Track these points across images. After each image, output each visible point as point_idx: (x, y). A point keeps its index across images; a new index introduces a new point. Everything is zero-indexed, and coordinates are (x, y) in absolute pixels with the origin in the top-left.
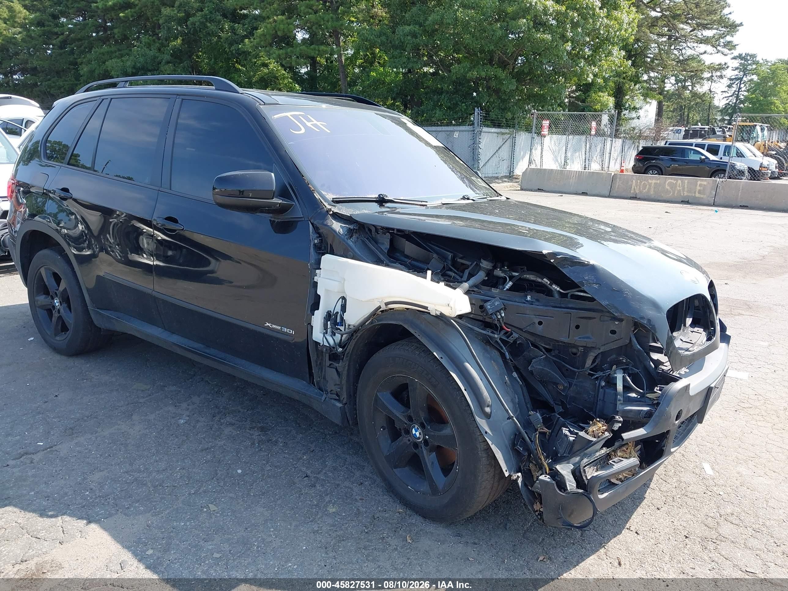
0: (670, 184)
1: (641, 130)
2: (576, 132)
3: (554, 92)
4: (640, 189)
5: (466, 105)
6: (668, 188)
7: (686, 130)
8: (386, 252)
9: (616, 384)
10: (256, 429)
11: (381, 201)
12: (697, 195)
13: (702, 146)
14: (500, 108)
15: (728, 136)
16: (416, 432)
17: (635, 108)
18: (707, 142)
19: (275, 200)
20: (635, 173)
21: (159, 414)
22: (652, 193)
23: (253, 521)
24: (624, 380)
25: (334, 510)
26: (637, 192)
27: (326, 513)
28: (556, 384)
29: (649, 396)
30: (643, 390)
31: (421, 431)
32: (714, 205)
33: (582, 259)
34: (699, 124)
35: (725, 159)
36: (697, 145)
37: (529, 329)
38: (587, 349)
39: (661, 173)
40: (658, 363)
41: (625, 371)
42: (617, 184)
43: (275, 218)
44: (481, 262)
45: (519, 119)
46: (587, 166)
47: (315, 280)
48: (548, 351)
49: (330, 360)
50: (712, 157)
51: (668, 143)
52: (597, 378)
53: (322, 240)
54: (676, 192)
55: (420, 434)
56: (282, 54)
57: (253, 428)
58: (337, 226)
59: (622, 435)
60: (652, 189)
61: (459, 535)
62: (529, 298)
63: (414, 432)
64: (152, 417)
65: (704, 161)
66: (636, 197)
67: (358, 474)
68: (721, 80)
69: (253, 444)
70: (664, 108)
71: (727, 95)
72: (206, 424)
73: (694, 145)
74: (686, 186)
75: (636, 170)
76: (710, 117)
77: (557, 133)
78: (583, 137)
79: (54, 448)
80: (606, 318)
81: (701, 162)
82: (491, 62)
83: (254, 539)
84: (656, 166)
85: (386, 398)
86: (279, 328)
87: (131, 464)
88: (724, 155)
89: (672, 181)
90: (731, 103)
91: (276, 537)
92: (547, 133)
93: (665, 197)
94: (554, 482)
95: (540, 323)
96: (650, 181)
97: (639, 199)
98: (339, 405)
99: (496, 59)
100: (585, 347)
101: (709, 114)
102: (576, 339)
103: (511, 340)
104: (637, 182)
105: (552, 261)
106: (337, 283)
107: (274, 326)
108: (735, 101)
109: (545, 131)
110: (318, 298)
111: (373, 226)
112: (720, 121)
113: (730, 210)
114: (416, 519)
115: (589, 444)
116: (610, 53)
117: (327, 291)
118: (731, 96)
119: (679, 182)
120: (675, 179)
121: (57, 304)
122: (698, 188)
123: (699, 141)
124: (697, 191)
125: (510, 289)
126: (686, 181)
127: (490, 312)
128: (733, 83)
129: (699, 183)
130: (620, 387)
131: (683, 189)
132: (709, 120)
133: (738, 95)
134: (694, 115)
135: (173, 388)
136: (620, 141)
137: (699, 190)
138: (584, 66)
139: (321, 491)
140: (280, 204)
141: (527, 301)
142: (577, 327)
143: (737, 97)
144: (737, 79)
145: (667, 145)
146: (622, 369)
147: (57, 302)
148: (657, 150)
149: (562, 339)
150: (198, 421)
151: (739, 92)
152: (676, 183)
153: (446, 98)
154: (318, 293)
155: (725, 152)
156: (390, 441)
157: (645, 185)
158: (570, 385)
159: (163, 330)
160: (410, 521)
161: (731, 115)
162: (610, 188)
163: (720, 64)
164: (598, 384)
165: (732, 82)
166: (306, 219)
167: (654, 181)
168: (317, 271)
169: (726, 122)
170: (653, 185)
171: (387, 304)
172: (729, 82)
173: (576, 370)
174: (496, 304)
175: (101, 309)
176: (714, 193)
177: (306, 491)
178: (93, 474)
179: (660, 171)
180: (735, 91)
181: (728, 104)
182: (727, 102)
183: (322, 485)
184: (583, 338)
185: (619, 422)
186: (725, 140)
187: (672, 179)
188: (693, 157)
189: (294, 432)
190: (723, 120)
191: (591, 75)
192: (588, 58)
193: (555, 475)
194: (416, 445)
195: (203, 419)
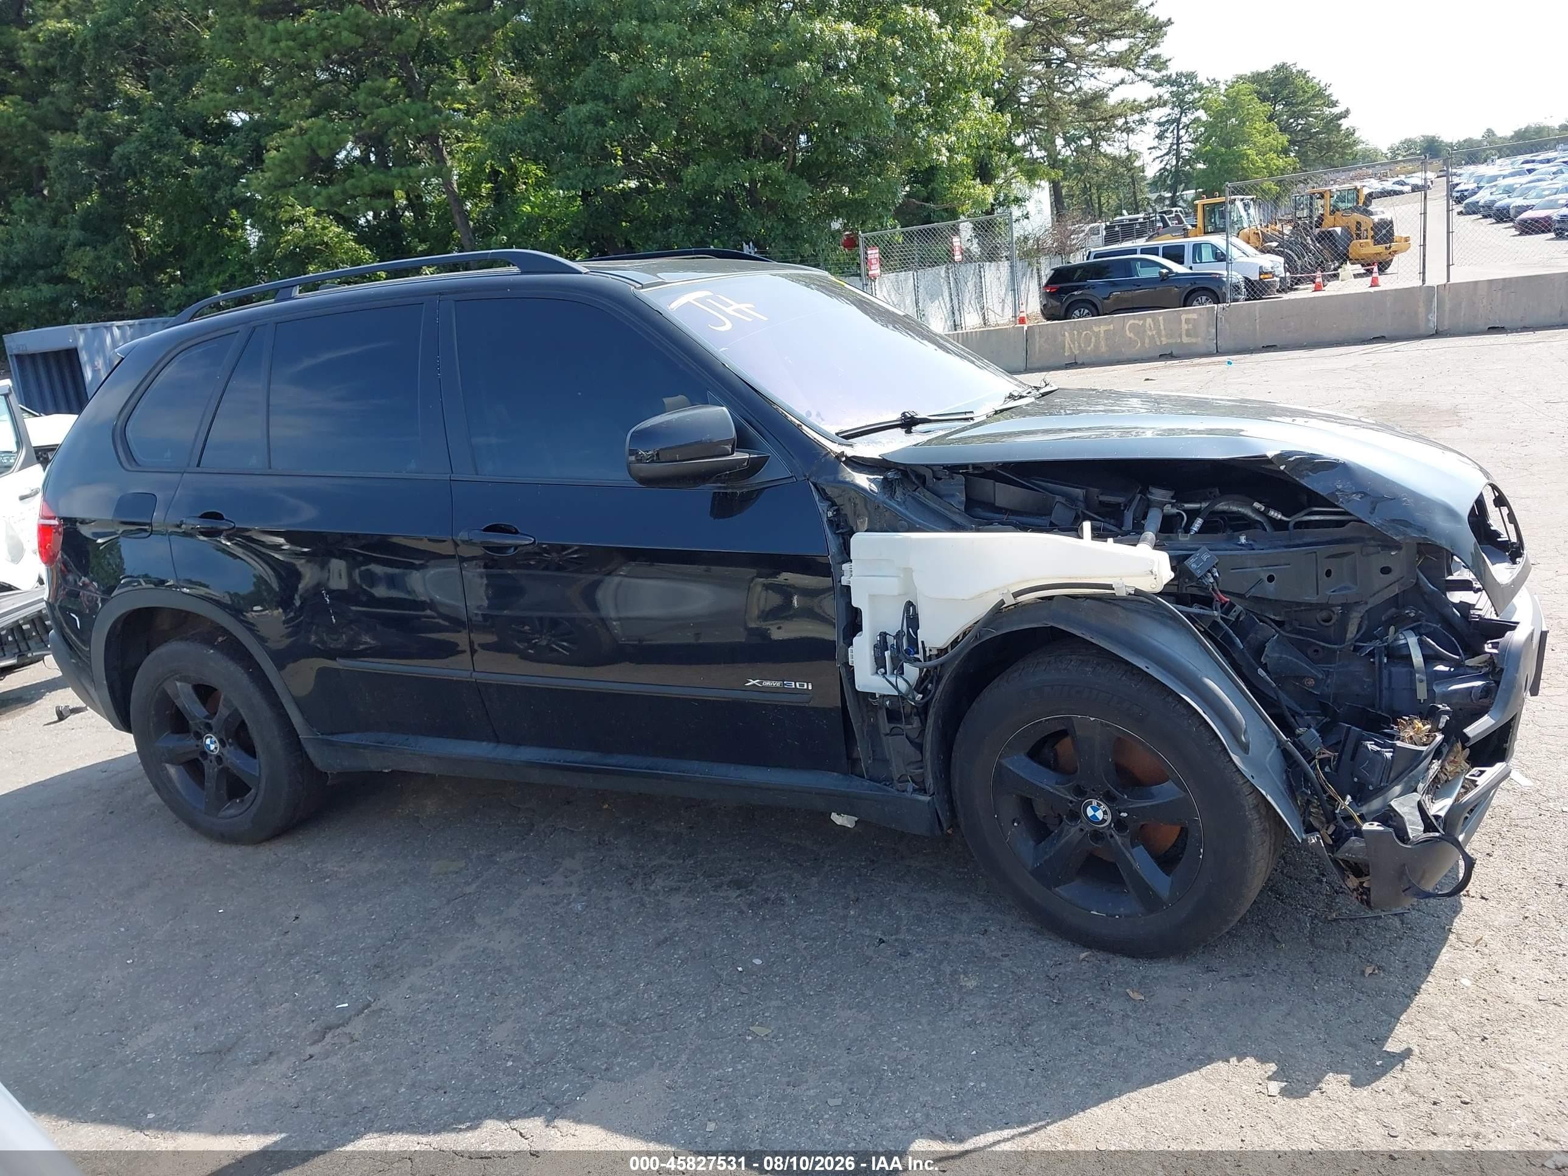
0: (1133, 328)
1: (1038, 239)
2: (929, 261)
3: (881, 192)
4: (1080, 346)
5: (721, 242)
6: (1132, 335)
7: (1107, 228)
8: (963, 508)
9: (1410, 655)
10: (725, 887)
11: (908, 423)
12: (1185, 340)
13: (1154, 251)
14: (786, 238)
15: (1190, 227)
16: (1097, 812)
17: (1017, 200)
18: (1161, 242)
19: (738, 456)
20: (1048, 319)
21: (523, 905)
22: (1104, 349)
23: (851, 1035)
24: (1422, 644)
25: (974, 983)
26: (1077, 352)
27: (964, 990)
28: (1300, 678)
29: (1469, 662)
30: (1459, 655)
31: (1106, 808)
32: (1218, 353)
33: (1325, 455)
34: (1124, 212)
35: (1199, 269)
36: (1143, 251)
37: (1254, 592)
38: (1347, 607)
39: (1095, 312)
40: (1465, 607)
41: (1417, 631)
42: (1037, 345)
43: (733, 488)
44: (1151, 494)
45: (826, 252)
46: (958, 322)
47: (844, 583)
48: (1280, 624)
49: (889, 722)
50: (1177, 268)
51: (1092, 256)
52: (1371, 654)
53: (838, 510)
54: (1147, 341)
55: (1105, 813)
56: (336, 194)
57: (721, 887)
58: (862, 480)
59: (1465, 731)
60: (1103, 343)
61: (1209, 970)
62: (1243, 539)
63: (1090, 812)
64: (514, 912)
65: (1167, 278)
66: (1076, 363)
67: (965, 918)
68: (1144, 128)
69: (741, 912)
70: (1064, 192)
71: (1159, 153)
72: (627, 900)
73: (1139, 251)
74: (1162, 327)
75: (1049, 314)
76: (1139, 198)
77: (894, 270)
78: (942, 270)
79: (374, 1007)
80: (1371, 550)
81: (1163, 280)
82: (748, 152)
83: (877, 1062)
84: (1083, 301)
85: (1020, 765)
86: (778, 684)
87: (547, 999)
88: (1195, 262)
89: (1136, 322)
90: (1168, 167)
91: (911, 1049)
92: (878, 271)
93: (1128, 352)
94: (1391, 830)
95: (1271, 579)
96: (1096, 329)
97: (1083, 365)
98: (926, 798)
99: (756, 143)
100: (1343, 605)
101: (1134, 193)
102: (1330, 592)
103: (1231, 618)
104: (1072, 335)
105: (1282, 468)
106: (896, 579)
107: (768, 683)
108: (1174, 163)
109: (875, 270)
110: (856, 613)
111: (927, 466)
112: (1156, 201)
113: (1248, 357)
114: (1121, 963)
115: (1417, 757)
116: (967, 106)
117: (872, 597)
118: (1167, 154)
119: (1149, 321)
120: (1140, 318)
121: (212, 747)
122: (1185, 326)
123: (1141, 242)
124: (1184, 332)
125: (1201, 531)
126: (1161, 318)
127: (1199, 573)
128: (1166, 131)
129: (1184, 317)
130: (1417, 658)
131: (1159, 333)
132: (1136, 203)
133: (1177, 149)
134: (1109, 197)
135: (512, 854)
136: (1005, 265)
137: (1187, 330)
138: (929, 136)
139: (926, 960)
140: (748, 459)
141: (1242, 545)
142: (1328, 573)
143: (1178, 155)
144: (1170, 122)
145: (1092, 260)
146: (1412, 629)
147: (211, 743)
148: (1079, 272)
149: (1307, 599)
150: (608, 899)
151: (1178, 144)
152: (1144, 325)
153: (681, 234)
154: (855, 604)
155: (1194, 257)
156: (1031, 843)
157: (1088, 339)
158: (1328, 674)
159: (492, 745)
160: (1113, 969)
161: (1173, 189)
162: (1024, 354)
163: (1150, 100)
164: (1377, 663)
165: (1162, 129)
166: (800, 479)
167: (1103, 328)
168: (845, 566)
169: (1167, 202)
170: (1102, 335)
171: (1016, 595)
172: (1158, 129)
173: (1336, 646)
174: (1205, 557)
175: (332, 734)
176: (1214, 331)
177: (901, 965)
178: (491, 1031)
179: (1093, 309)
180: (1172, 144)
181: (1164, 169)
182: (1162, 165)
183: (921, 950)
184: (1340, 589)
185: (1446, 712)
186: (1186, 236)
187: (1134, 317)
188: (1145, 273)
189: (797, 876)
190: (1161, 200)
191: (944, 150)
192: (928, 119)
193: (1389, 817)
194: (1097, 835)
195: (614, 893)
